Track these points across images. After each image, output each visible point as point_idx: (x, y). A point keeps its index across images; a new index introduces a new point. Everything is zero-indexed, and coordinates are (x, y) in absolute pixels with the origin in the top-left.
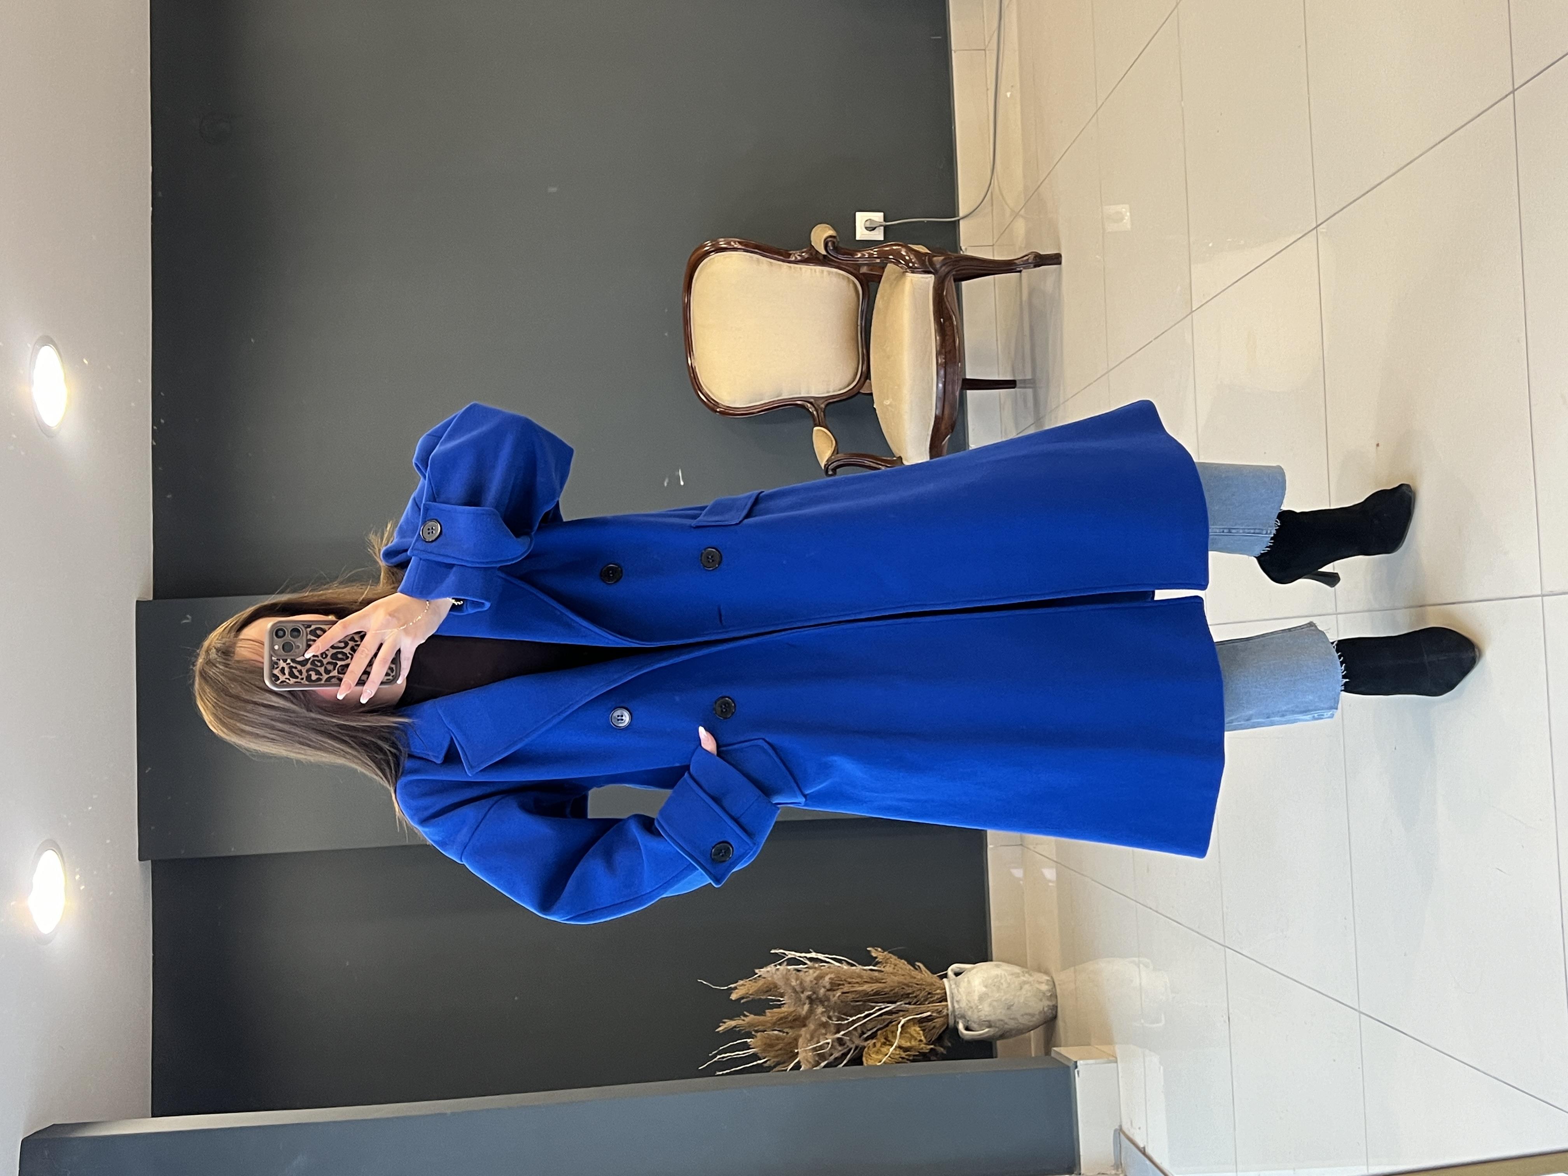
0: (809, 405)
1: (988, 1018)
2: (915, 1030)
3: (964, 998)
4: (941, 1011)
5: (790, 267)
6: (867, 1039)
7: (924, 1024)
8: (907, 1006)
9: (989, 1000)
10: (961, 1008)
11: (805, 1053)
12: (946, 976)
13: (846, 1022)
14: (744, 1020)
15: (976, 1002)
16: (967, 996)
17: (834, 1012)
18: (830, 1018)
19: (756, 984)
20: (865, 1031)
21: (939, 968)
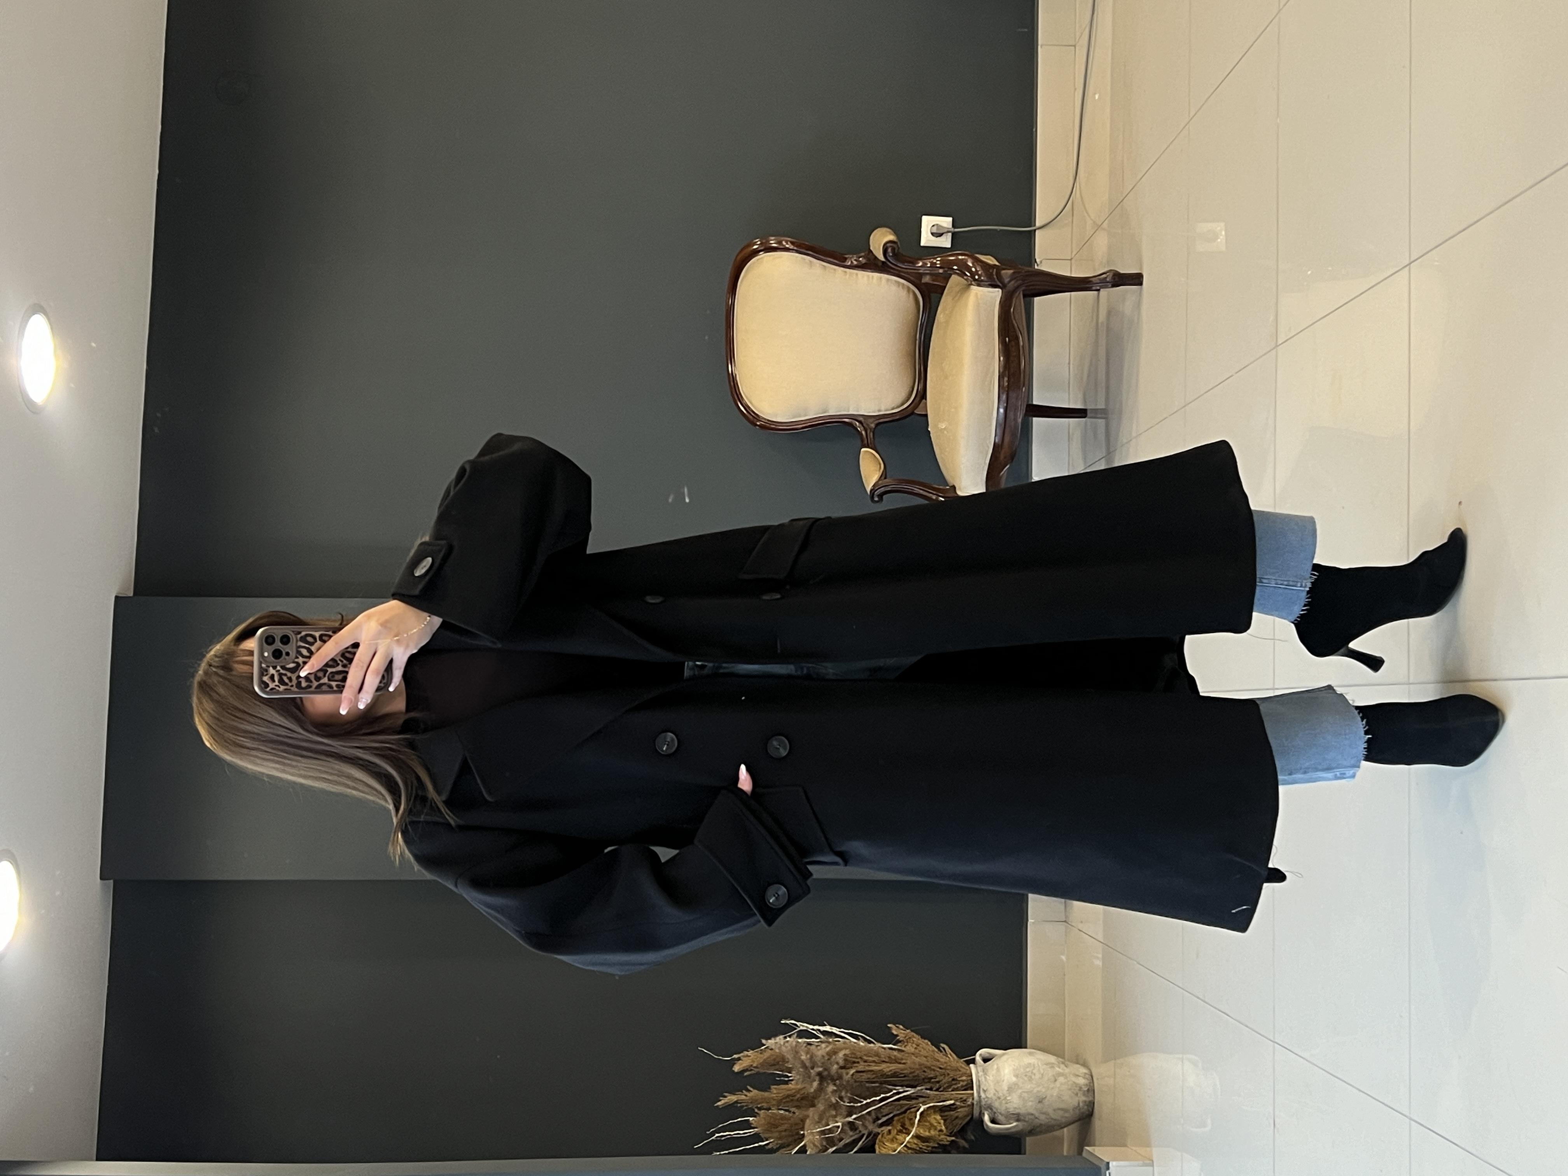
0: (857, 423)
1: (1017, 1111)
2: (935, 1119)
3: (992, 1087)
4: (965, 1100)
5: (845, 272)
6: (882, 1125)
7: (946, 1113)
8: (928, 1091)
9: (1020, 1091)
10: (987, 1097)
11: (812, 1135)
12: (973, 1061)
13: (859, 1104)
14: (746, 1095)
15: (1005, 1092)
16: (995, 1084)
17: (846, 1093)
18: (841, 1098)
19: (762, 1056)
20: (880, 1116)
21: (967, 1054)
